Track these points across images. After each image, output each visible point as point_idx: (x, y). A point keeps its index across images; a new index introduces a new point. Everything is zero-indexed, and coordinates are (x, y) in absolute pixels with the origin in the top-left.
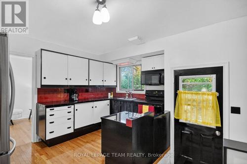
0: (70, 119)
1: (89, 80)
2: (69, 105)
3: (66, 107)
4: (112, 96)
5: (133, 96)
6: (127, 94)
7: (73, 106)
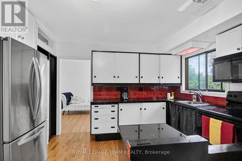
0: (114, 118)
1: (140, 77)
2: (113, 103)
3: (110, 106)
4: (172, 97)
5: (204, 99)
6: (195, 96)
7: (116, 105)
